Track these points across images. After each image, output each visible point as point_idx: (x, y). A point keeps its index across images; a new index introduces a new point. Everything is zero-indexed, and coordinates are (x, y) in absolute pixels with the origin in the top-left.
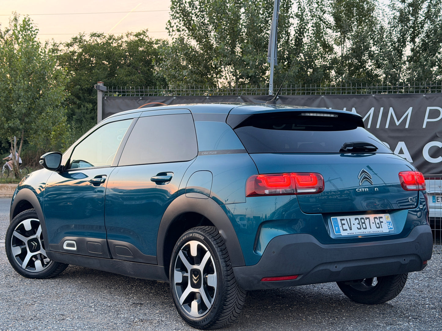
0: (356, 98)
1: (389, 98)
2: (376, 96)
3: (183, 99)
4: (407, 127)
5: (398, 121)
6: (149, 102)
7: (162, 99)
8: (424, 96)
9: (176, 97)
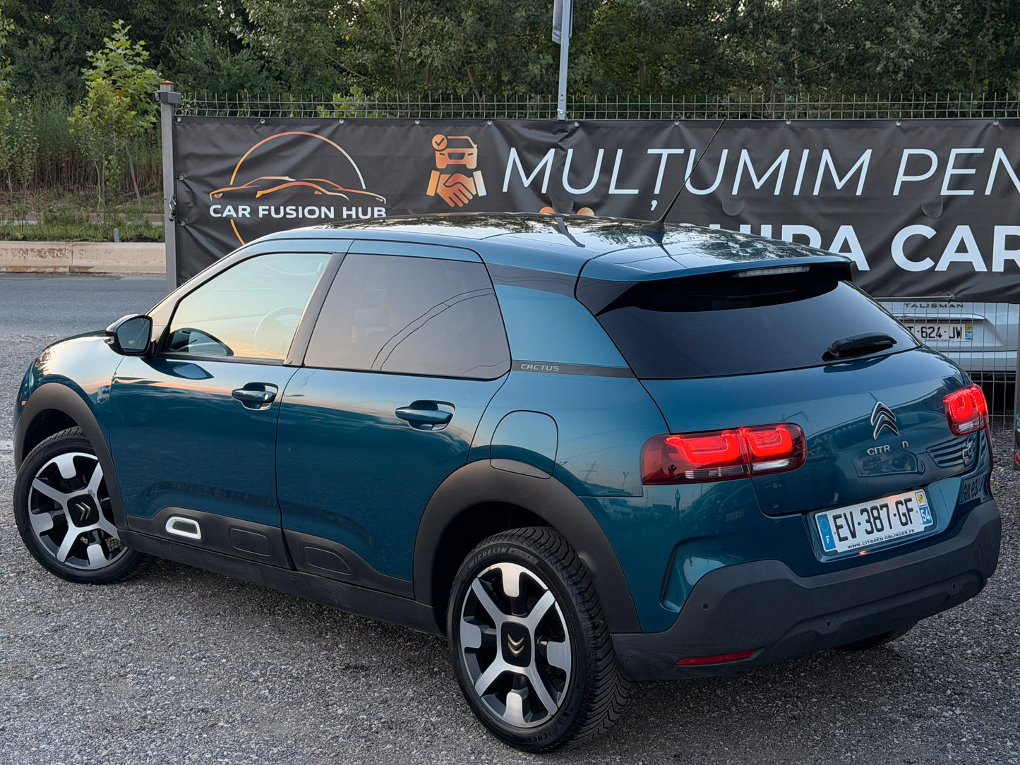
0: (749, 127)
1: (822, 128)
2: (794, 124)
3: (362, 125)
4: (859, 192)
5: (840, 180)
6: (284, 131)
7: (314, 124)
8: (898, 124)
9: (344, 119)
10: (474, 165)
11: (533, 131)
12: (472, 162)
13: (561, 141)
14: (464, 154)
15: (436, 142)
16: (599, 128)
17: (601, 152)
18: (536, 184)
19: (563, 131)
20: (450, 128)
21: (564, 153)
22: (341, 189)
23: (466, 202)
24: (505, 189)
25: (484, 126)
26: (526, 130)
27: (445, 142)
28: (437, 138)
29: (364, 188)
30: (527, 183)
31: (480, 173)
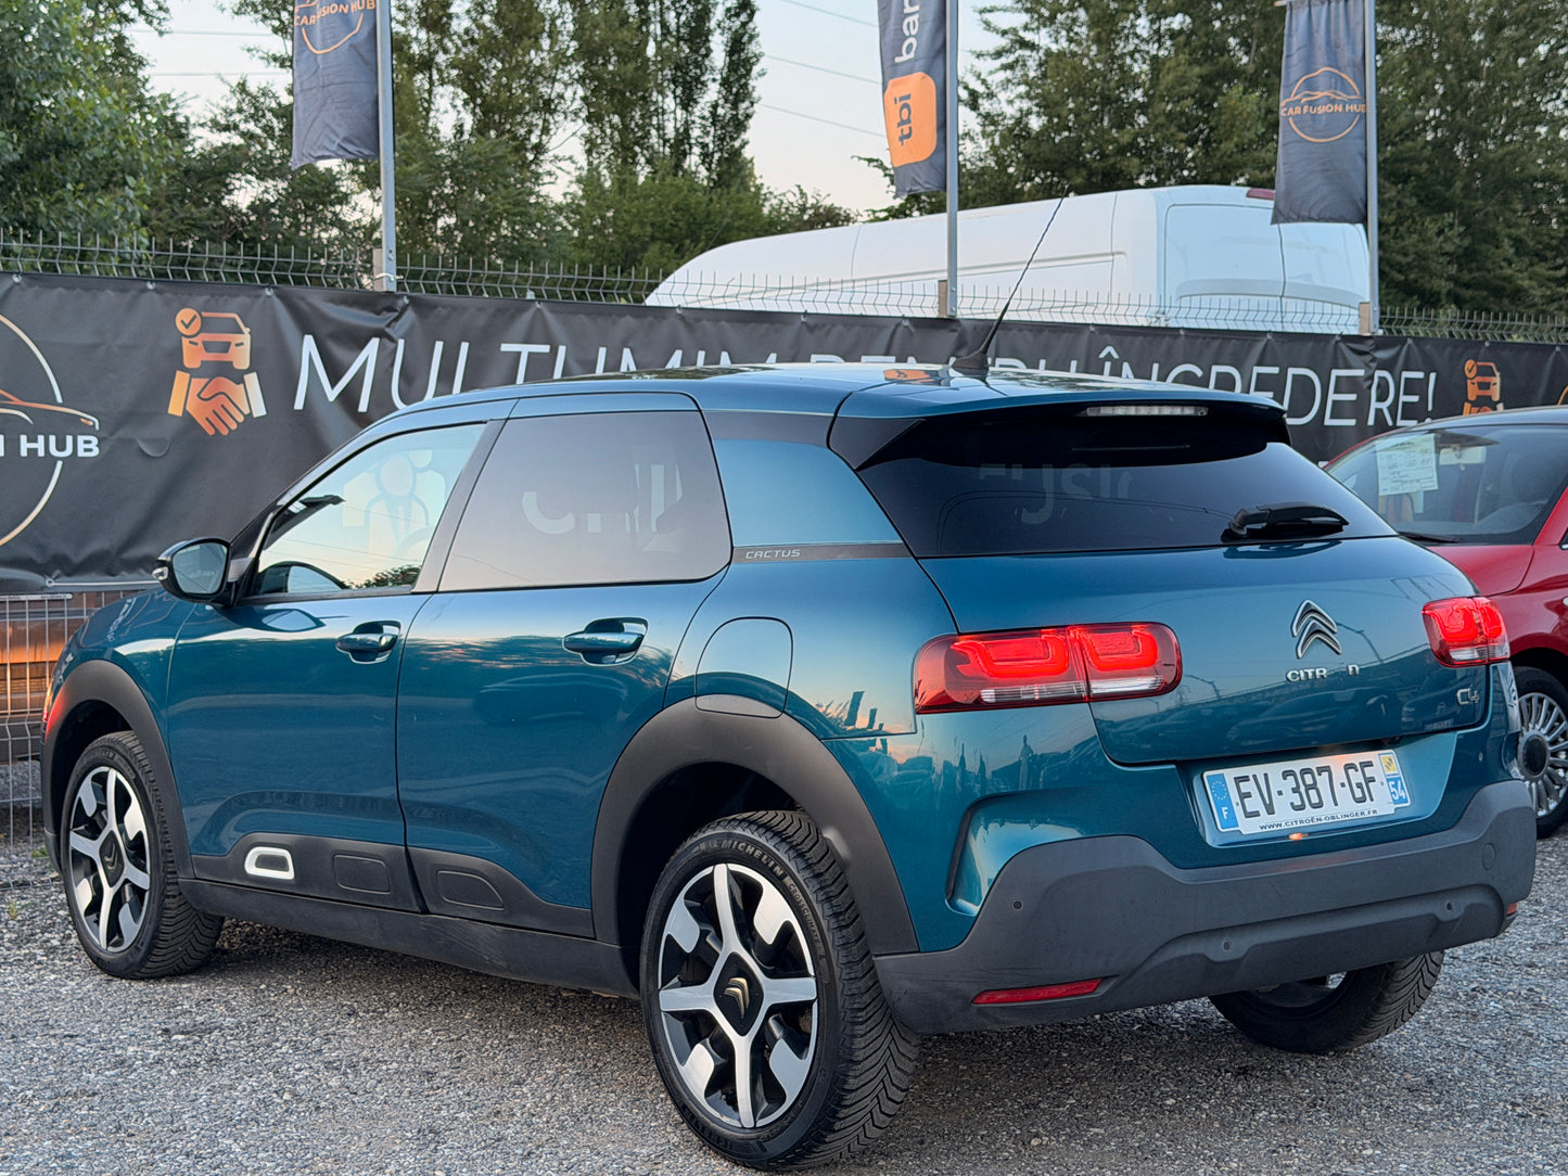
9: (22, 275)
10: (246, 364)
11: (344, 308)
12: (241, 358)
13: (388, 326)
14: (229, 344)
15: (183, 322)
16: (436, 307)
17: (439, 346)
18: (349, 398)
19: (390, 309)
20: (206, 297)
21: (392, 345)
22: (16, 401)
24: (299, 405)
25: (258, 296)
26: (330, 305)
27: (198, 321)
28: (185, 315)
29: (59, 400)
30: (332, 394)
31: (254, 375)
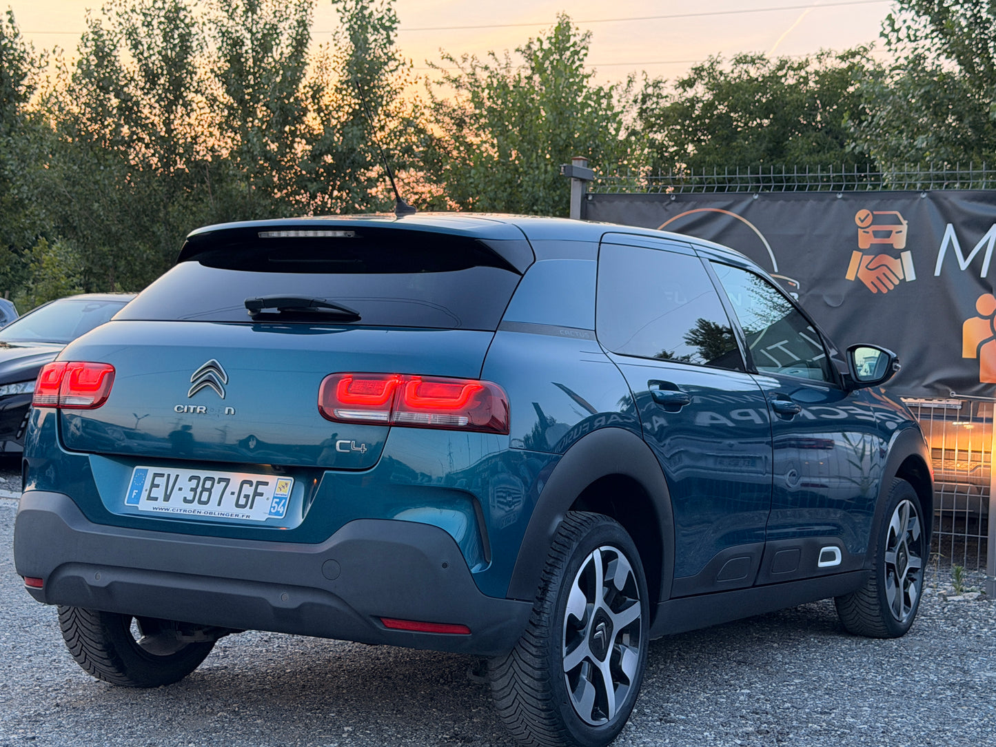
3: (778, 201)
6: (693, 208)
7: (725, 201)
9: (759, 194)
10: (903, 246)
11: (974, 203)
12: (900, 241)
14: (891, 231)
15: (860, 219)
18: (975, 267)
20: (878, 201)
23: (892, 287)
24: (937, 273)
25: (916, 199)
26: (965, 202)
27: (870, 218)
28: (862, 214)
29: (776, 269)
30: (964, 265)
31: (909, 253)
